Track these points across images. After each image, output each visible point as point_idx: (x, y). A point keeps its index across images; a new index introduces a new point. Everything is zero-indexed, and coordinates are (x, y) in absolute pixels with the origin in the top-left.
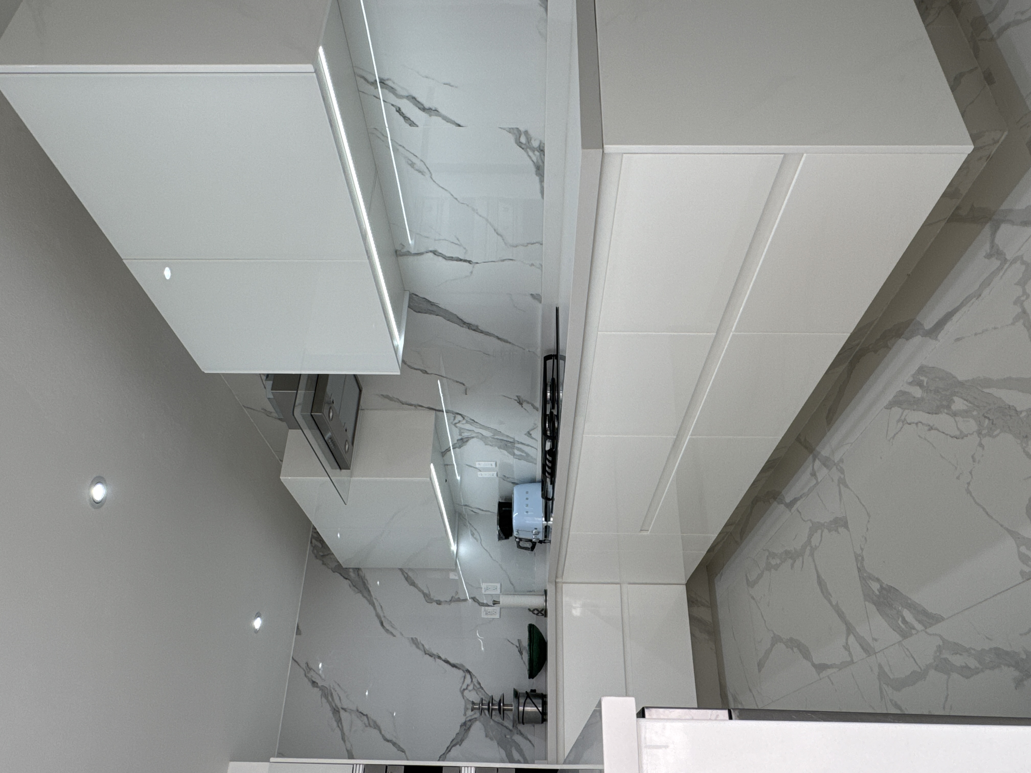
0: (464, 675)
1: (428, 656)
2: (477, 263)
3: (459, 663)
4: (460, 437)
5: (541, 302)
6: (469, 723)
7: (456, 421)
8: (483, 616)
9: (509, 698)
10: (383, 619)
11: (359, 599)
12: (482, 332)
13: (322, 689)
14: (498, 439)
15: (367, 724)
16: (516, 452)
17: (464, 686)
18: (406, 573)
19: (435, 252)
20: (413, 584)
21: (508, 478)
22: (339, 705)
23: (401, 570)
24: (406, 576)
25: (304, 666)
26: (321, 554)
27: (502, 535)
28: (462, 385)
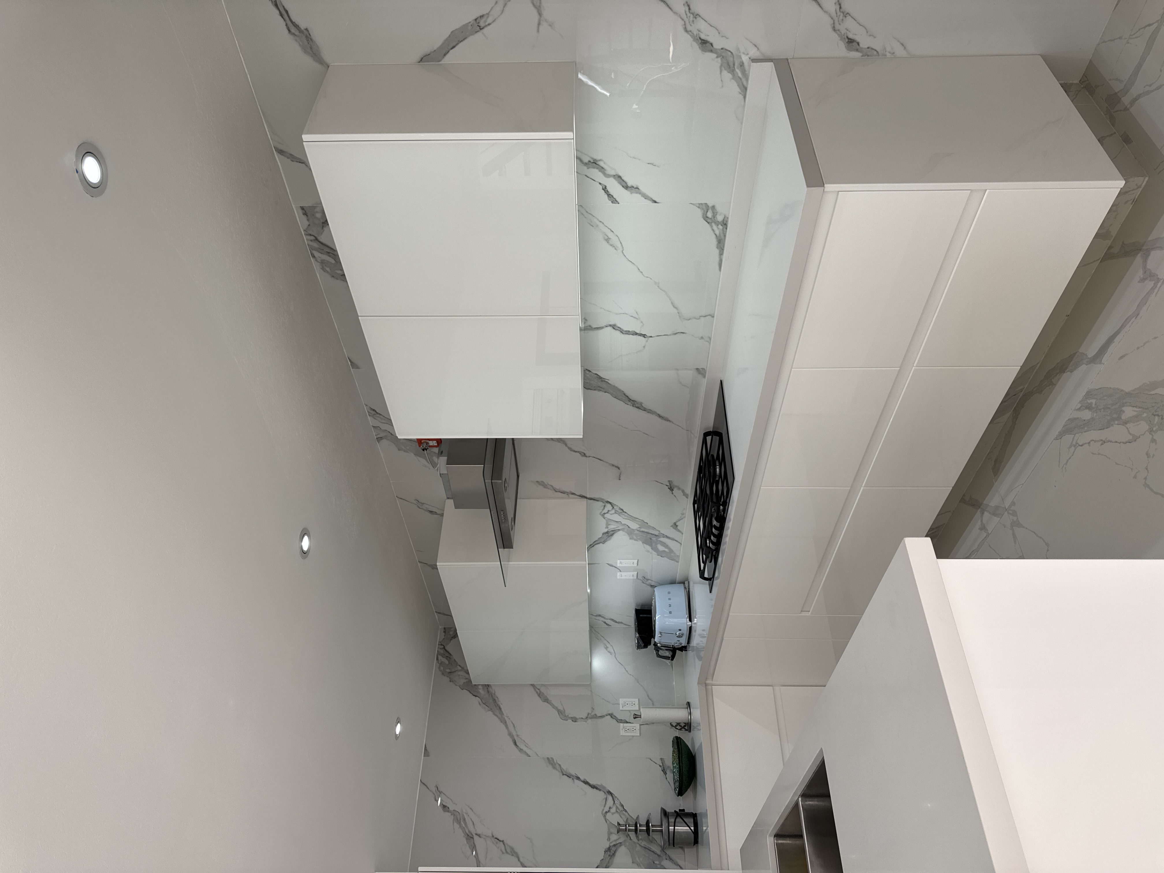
0: (605, 797)
1: (565, 777)
2: (651, 337)
3: (599, 784)
4: (606, 530)
5: (704, 377)
6: (613, 849)
7: (605, 511)
8: (622, 733)
9: (656, 819)
10: (516, 738)
11: (490, 717)
12: (645, 410)
13: (454, 813)
14: (643, 532)
15: (504, 851)
16: (661, 548)
17: (607, 809)
18: (538, 689)
19: (614, 327)
20: (546, 700)
21: (648, 580)
22: (473, 831)
23: (533, 685)
24: (539, 692)
25: (434, 789)
26: (448, 670)
27: (641, 642)
28: (617, 469)
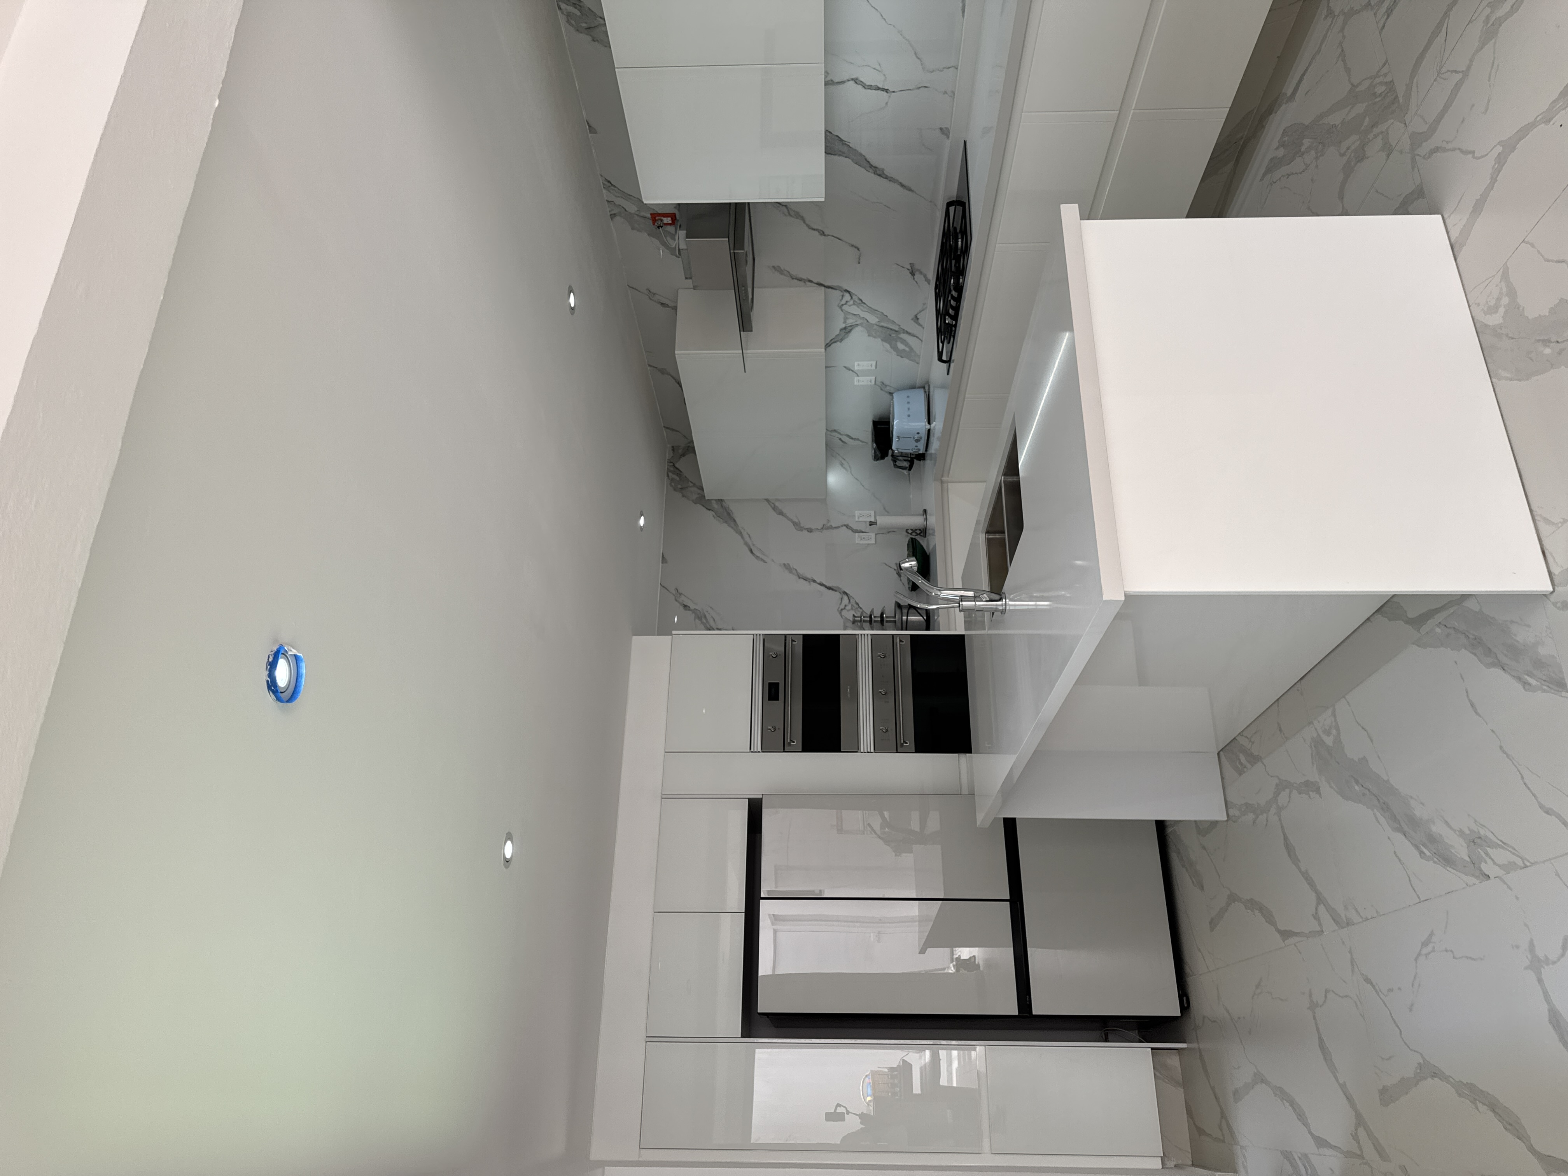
0: (841, 596)
1: (802, 580)
2: (894, 92)
3: (835, 585)
4: (843, 326)
5: (948, 138)
7: (843, 302)
8: (857, 541)
9: (890, 611)
10: (752, 547)
11: (725, 529)
12: (886, 178)
13: (695, 611)
14: (882, 327)
16: (901, 346)
17: (842, 607)
18: (772, 503)
19: (856, 81)
20: (781, 513)
21: (886, 386)
23: (767, 500)
24: (773, 505)
25: (674, 592)
26: (679, 486)
27: (878, 453)
28: (857, 250)
